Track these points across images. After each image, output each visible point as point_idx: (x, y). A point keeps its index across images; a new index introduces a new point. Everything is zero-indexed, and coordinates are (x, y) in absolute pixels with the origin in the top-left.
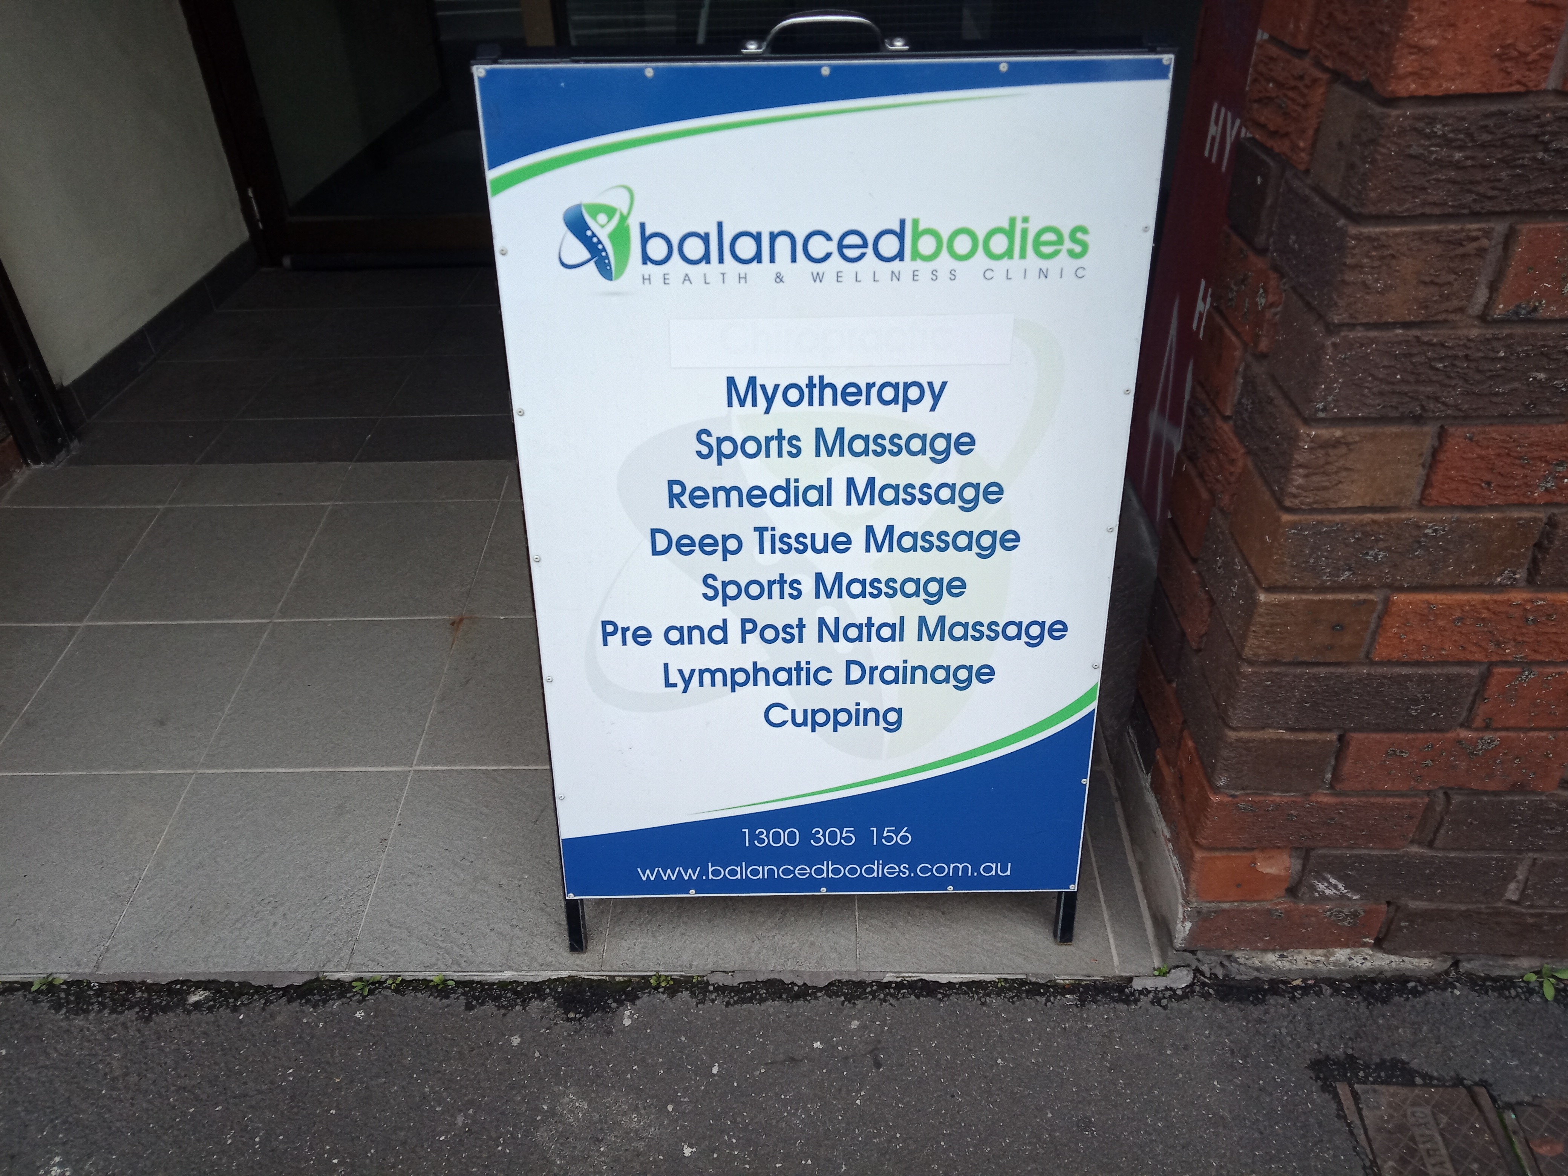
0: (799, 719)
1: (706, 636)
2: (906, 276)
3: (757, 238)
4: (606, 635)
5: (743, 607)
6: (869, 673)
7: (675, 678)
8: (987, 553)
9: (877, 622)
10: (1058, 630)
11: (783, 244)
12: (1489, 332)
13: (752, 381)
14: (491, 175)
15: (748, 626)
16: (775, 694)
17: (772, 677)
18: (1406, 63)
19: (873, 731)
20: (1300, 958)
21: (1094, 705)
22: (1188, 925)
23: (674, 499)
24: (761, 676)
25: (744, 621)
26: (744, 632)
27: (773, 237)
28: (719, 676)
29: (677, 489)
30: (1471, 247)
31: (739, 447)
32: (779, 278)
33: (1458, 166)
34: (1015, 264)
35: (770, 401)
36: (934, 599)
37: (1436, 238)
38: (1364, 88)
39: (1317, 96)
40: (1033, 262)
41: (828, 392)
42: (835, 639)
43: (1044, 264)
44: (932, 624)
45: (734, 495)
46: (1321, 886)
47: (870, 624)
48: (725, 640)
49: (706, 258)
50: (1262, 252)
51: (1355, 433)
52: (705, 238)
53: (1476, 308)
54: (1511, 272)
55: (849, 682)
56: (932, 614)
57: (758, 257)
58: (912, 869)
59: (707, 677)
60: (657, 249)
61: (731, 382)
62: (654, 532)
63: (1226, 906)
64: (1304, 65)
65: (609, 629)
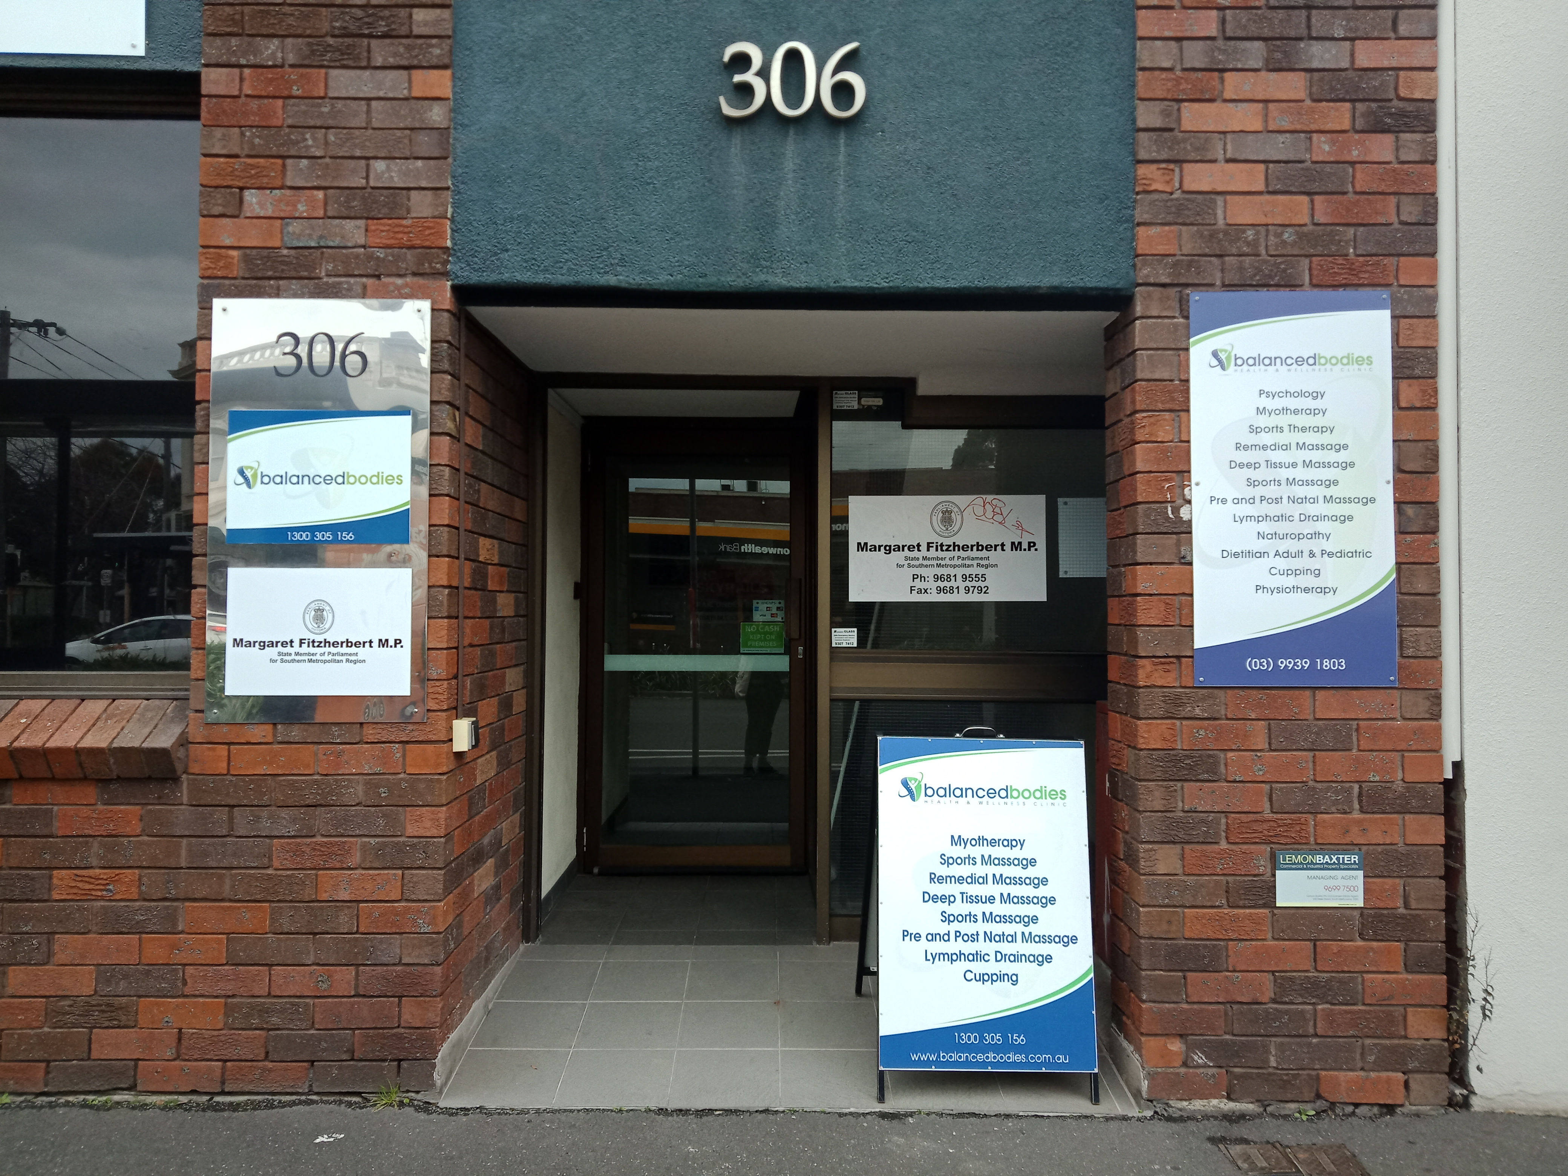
0: (978, 978)
1: (942, 938)
2: (1009, 803)
3: (962, 790)
4: (904, 936)
5: (955, 926)
6: (1004, 957)
7: (929, 957)
8: (1044, 906)
9: (1006, 934)
10: (1074, 939)
11: (969, 792)
12: (1186, 814)
13: (960, 837)
14: (880, 768)
15: (958, 934)
16: (968, 965)
17: (967, 958)
18: (1141, 741)
19: (1007, 984)
20: (1197, 1104)
21: (1092, 975)
22: (1146, 1082)
23: (932, 880)
24: (963, 956)
25: (956, 932)
26: (956, 937)
27: (966, 789)
28: (946, 956)
29: (933, 876)
30: (1172, 789)
31: (955, 861)
32: (968, 803)
33: (1161, 766)
34: (1043, 801)
35: (965, 845)
36: (1027, 925)
37: (1162, 786)
38: (1135, 748)
39: (1125, 752)
40: (1049, 800)
41: (985, 842)
42: (991, 941)
43: (1053, 801)
44: (1027, 935)
45: (953, 879)
46: (1196, 1058)
47: (1003, 935)
48: (949, 940)
49: (945, 795)
50: (1121, 801)
51: (1156, 847)
52: (945, 789)
53: (1180, 808)
54: (1186, 796)
55: (996, 961)
56: (1027, 931)
57: (962, 796)
58: (1027, 1058)
59: (942, 956)
60: (930, 792)
61: (952, 837)
62: (924, 893)
63: (1159, 1070)
64: (1120, 745)
65: (905, 934)
